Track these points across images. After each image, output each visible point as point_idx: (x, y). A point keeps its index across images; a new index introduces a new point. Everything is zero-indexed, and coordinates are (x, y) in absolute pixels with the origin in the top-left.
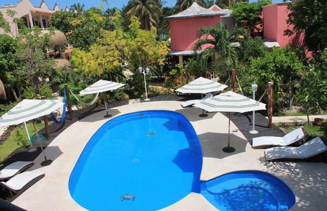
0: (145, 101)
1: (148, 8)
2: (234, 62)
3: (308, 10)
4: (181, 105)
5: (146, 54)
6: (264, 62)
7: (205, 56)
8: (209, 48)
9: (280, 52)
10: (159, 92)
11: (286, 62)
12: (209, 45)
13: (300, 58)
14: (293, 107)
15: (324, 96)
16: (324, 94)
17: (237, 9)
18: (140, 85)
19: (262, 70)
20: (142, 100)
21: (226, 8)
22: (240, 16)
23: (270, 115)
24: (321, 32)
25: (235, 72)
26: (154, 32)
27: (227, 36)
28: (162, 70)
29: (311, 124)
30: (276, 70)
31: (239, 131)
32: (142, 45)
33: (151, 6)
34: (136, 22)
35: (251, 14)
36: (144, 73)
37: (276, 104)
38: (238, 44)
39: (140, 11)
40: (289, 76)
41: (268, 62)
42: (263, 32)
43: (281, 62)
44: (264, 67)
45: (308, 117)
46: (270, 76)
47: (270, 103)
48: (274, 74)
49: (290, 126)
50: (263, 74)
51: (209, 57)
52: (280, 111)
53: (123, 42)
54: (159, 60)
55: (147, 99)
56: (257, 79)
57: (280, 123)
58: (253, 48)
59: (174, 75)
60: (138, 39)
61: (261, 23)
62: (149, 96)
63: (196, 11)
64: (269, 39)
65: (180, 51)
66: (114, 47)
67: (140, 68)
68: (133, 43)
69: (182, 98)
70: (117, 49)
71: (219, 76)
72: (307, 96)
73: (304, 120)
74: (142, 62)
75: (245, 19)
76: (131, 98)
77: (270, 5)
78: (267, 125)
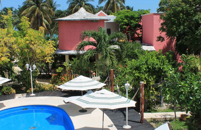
0: (31, 96)
1: (42, 10)
2: (113, 63)
3: (176, 21)
4: (64, 101)
5: (34, 53)
6: (138, 64)
7: (87, 56)
8: (91, 49)
9: (152, 56)
10: (44, 88)
11: (157, 65)
12: (91, 47)
13: (169, 61)
14: (164, 104)
15: (182, 95)
16: (182, 94)
17: (120, 16)
18: (27, 80)
19: (136, 71)
20: (28, 95)
21: (112, 14)
22: (122, 22)
23: (141, 111)
24: (186, 40)
25: (113, 72)
26: (42, 32)
27: (107, 39)
28: (50, 67)
29: (178, 120)
30: (149, 71)
31: (114, 126)
32: (30, 43)
33: (45, 8)
34: (25, 22)
35: (132, 21)
36: (30, 69)
37: (149, 102)
38: (117, 47)
39: (33, 11)
40: (160, 77)
41: (141, 63)
42: (142, 37)
43: (153, 64)
44: (138, 68)
45: (175, 113)
46: (143, 76)
47: (142, 101)
48: (146, 75)
49: (160, 121)
50: (137, 74)
51: (90, 57)
52: (153, 108)
53: (13, 40)
54: (46, 58)
55: (33, 94)
56: (131, 78)
57: (152, 118)
58: (132, 51)
59: (60, 73)
60: (27, 38)
61: (141, 29)
62: (35, 92)
63: (83, 15)
64: (147, 44)
65: (66, 50)
66: (3, 44)
67: (27, 65)
68: (22, 41)
69: (65, 94)
70: (7, 46)
71: (100, 74)
72: (168, 96)
73: (172, 116)
74: (30, 59)
75: (127, 25)
76: (17, 93)
77: (148, 14)
78: (139, 120)
